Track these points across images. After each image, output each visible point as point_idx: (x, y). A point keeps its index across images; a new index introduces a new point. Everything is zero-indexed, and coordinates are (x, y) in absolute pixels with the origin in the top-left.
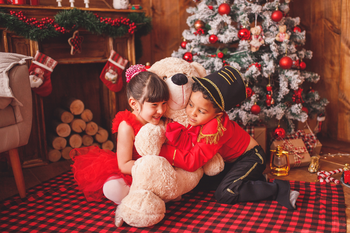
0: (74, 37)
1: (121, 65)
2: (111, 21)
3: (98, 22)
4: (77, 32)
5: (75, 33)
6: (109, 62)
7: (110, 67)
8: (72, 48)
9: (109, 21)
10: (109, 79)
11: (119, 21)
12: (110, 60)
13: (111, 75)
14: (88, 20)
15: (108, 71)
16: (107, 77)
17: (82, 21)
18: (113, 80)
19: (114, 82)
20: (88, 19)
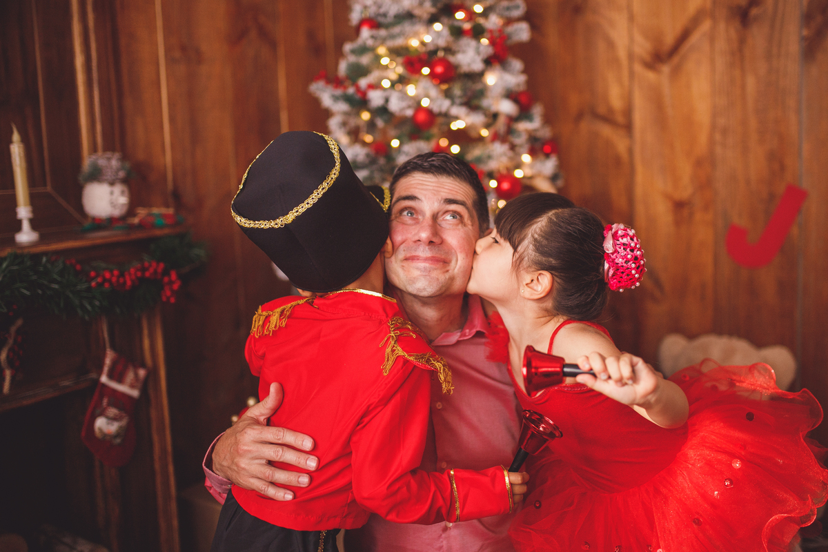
0: (11, 341)
1: (132, 386)
2: (121, 280)
3: (84, 286)
4: (19, 322)
5: (13, 329)
6: (104, 386)
7: (105, 401)
8: (8, 374)
9: (114, 279)
10: (105, 435)
11: (139, 274)
12: (104, 379)
13: (110, 421)
14: (56, 286)
15: (102, 414)
16: (100, 429)
17: (40, 292)
18: (117, 435)
19: (118, 441)
20: (55, 281)
